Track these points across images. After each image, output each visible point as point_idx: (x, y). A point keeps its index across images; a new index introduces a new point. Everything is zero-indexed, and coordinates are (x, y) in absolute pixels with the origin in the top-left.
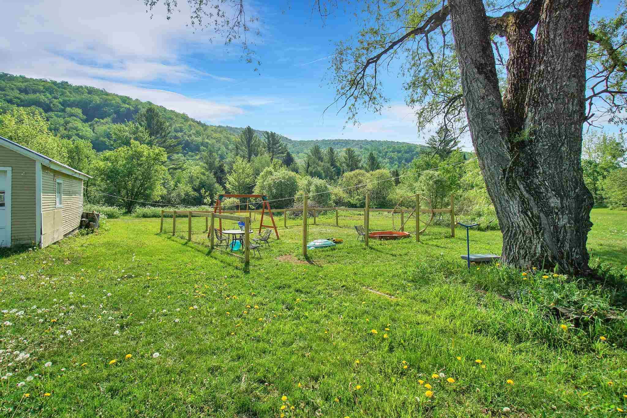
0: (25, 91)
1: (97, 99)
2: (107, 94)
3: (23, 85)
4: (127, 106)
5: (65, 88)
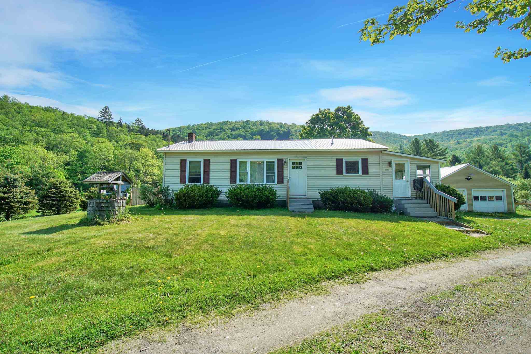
0: (233, 130)
1: (266, 128)
2: (271, 124)
3: (231, 126)
4: (284, 129)
5: (249, 124)
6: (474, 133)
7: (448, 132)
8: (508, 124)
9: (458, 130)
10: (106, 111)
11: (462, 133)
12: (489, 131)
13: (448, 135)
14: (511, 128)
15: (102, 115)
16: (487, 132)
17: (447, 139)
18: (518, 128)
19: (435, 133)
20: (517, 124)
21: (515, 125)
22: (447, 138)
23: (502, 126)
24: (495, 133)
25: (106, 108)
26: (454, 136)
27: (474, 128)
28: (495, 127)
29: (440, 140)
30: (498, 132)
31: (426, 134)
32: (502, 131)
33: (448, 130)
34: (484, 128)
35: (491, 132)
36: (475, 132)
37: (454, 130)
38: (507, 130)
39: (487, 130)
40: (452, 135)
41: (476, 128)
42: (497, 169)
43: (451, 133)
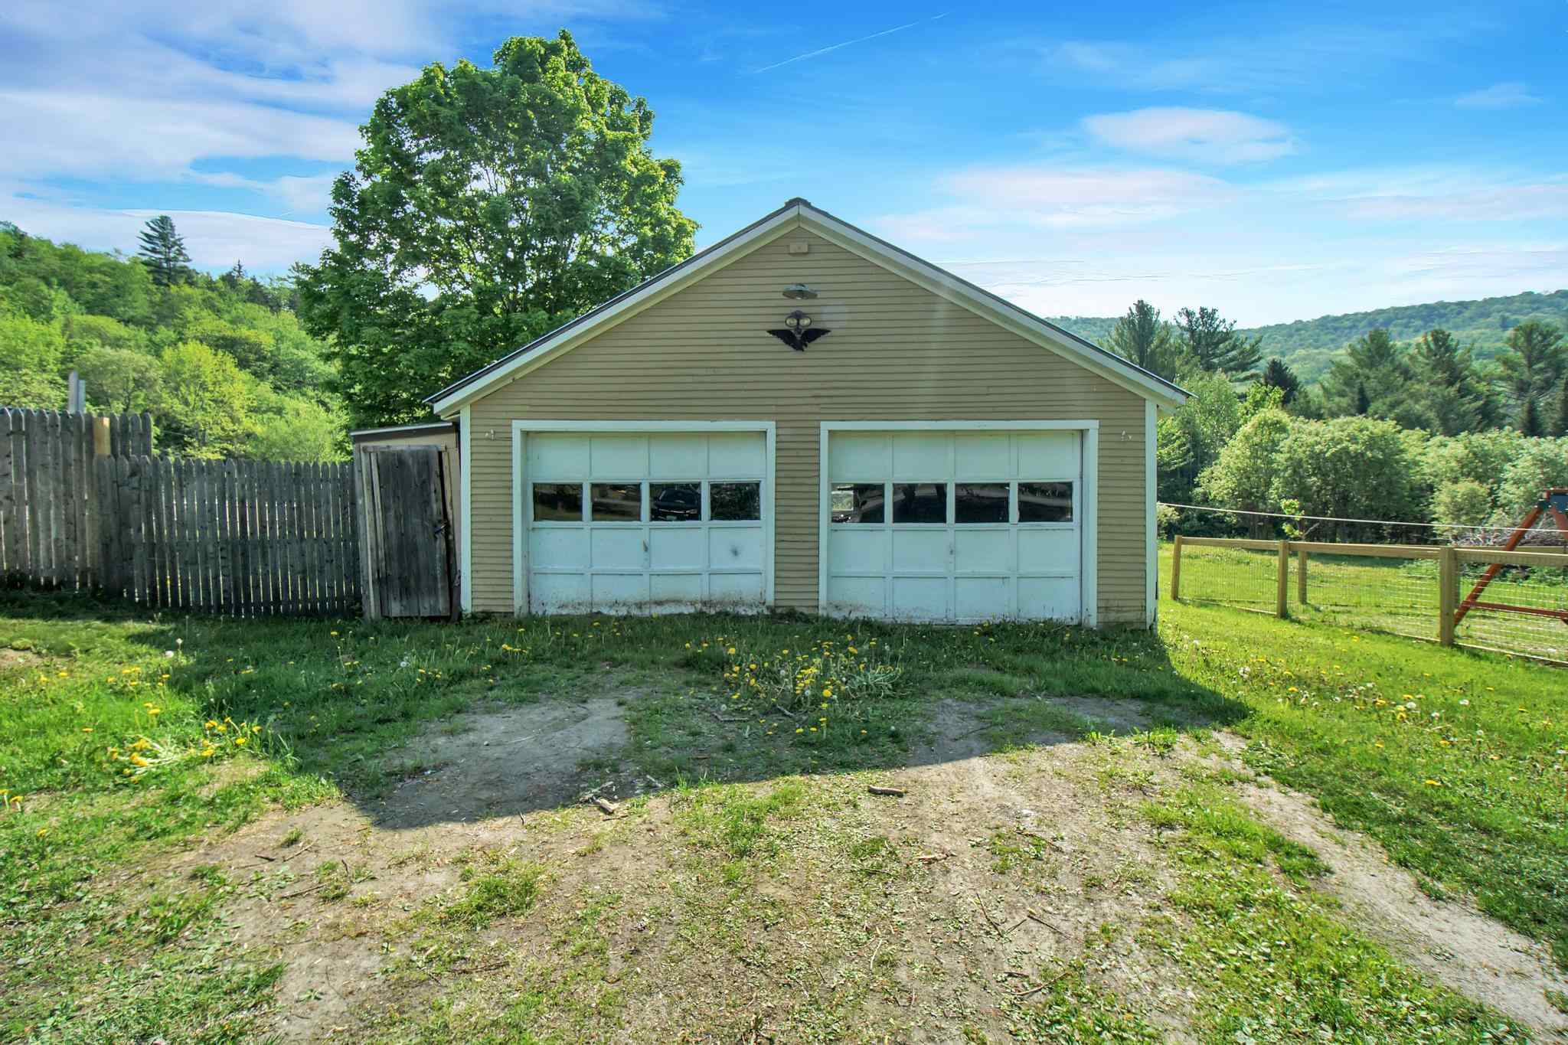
6: (1418, 323)
7: (1336, 319)
8: (1530, 294)
9: (1370, 314)
10: (162, 233)
11: (1381, 320)
12: (1467, 314)
13: (1336, 329)
14: (1535, 306)
15: (149, 246)
16: (1459, 320)
17: (1333, 340)
18: (1558, 306)
19: (1296, 322)
20: (1558, 292)
21: (1551, 296)
22: (1333, 337)
23: (1508, 300)
24: (1482, 321)
25: (164, 221)
26: (1354, 330)
27: (1421, 306)
28: (1485, 301)
29: (1310, 344)
30: (1495, 318)
31: (1269, 327)
32: (1507, 314)
33: (1338, 313)
34: (1453, 307)
35: (1471, 318)
36: (1423, 318)
37: (1356, 314)
38: (1526, 311)
39: (1459, 313)
40: (1350, 328)
41: (1426, 306)
42: (1418, 408)
43: (1347, 324)
